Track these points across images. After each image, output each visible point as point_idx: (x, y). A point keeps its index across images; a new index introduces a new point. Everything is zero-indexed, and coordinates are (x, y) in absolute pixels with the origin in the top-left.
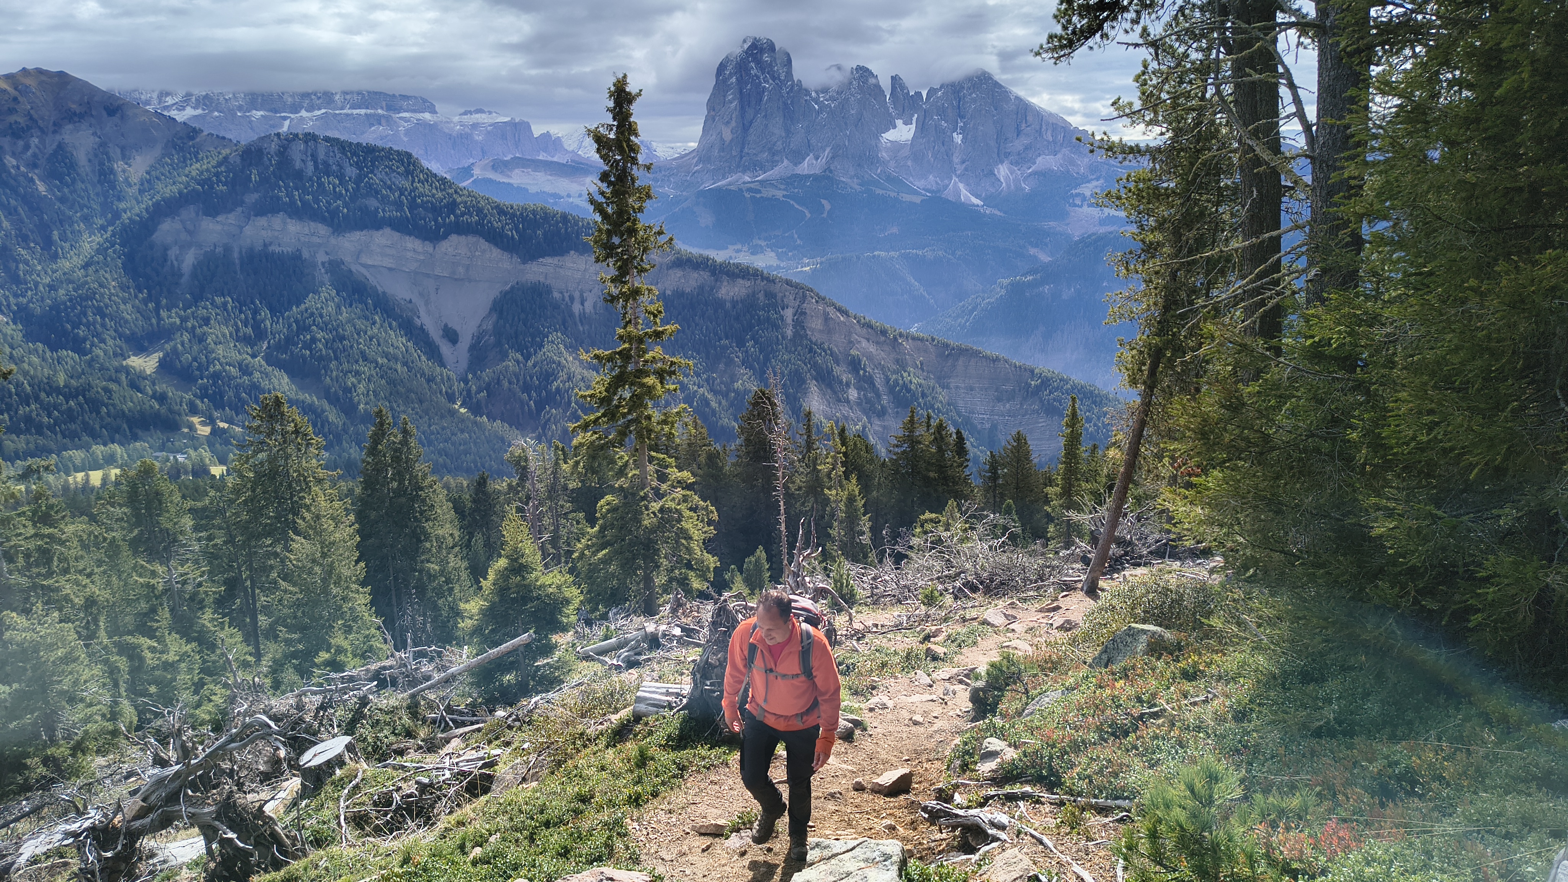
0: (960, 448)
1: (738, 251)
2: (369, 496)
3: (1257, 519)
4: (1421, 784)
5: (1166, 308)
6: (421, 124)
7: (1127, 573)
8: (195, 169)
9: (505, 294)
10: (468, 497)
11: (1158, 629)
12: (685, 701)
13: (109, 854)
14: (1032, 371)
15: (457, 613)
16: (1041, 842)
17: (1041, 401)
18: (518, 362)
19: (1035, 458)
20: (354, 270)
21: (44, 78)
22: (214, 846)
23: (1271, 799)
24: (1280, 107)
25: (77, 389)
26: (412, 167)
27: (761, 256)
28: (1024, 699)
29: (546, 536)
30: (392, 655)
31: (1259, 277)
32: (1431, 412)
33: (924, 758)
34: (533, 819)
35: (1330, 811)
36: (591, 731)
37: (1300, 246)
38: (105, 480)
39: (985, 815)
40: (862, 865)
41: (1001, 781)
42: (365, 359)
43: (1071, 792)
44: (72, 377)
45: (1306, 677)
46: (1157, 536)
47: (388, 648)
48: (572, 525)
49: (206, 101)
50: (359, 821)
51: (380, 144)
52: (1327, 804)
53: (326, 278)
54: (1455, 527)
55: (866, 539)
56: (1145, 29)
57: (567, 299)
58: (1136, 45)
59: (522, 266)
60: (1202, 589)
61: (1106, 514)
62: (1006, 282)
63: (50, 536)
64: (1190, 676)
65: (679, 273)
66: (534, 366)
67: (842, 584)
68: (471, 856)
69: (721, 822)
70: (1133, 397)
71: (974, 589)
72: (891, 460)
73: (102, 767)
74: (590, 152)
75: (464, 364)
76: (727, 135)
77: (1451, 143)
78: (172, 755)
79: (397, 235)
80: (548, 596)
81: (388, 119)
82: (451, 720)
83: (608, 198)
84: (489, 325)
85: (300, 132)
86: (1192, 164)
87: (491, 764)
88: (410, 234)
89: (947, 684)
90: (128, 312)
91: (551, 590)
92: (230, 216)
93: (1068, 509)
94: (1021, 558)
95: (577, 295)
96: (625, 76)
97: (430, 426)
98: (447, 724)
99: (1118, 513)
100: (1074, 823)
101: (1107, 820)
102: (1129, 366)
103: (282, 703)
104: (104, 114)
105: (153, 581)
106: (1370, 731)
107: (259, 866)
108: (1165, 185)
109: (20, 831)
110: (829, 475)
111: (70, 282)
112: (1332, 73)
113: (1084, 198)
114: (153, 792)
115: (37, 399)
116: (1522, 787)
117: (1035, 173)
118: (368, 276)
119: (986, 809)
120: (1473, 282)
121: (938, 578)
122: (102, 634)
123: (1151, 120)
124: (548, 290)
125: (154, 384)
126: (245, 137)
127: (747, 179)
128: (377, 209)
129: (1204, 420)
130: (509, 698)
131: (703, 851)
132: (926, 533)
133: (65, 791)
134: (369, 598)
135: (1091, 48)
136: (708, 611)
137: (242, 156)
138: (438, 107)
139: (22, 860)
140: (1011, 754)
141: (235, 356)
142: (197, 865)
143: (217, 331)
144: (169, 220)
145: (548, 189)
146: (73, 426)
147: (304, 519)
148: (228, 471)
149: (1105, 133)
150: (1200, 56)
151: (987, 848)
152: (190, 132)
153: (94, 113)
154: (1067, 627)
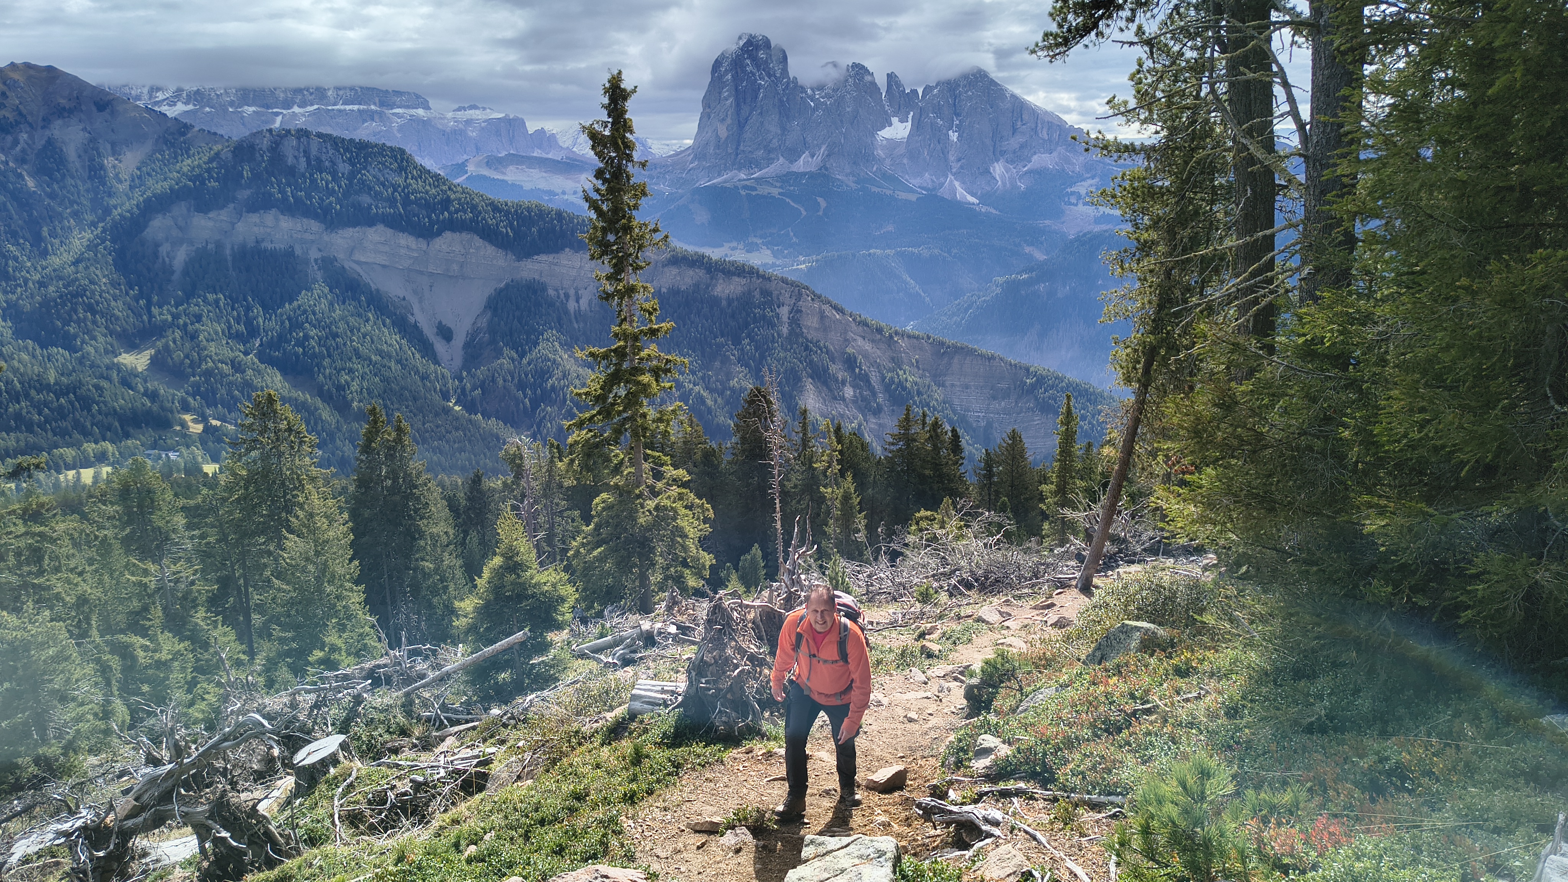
0: (956, 445)
1: (733, 249)
2: (362, 494)
3: (1249, 517)
4: (1411, 779)
5: (1161, 307)
6: (414, 120)
7: (1121, 570)
8: (186, 164)
9: (499, 292)
10: (462, 495)
11: (1152, 626)
12: (680, 699)
13: (101, 854)
14: (1027, 370)
15: (452, 612)
16: (1034, 838)
17: (1036, 399)
18: (513, 360)
19: (1030, 456)
20: (346, 267)
21: (32, 72)
22: (207, 846)
23: (1263, 795)
24: (1274, 105)
25: (68, 387)
26: (405, 163)
27: (755, 254)
28: (1018, 696)
29: (541, 535)
30: (387, 654)
31: (1253, 275)
32: (1422, 410)
33: (918, 754)
34: (527, 817)
35: (1322, 806)
36: (586, 729)
37: (1294, 245)
38: (96, 478)
39: (979, 811)
40: (857, 861)
41: (995, 778)
42: (358, 356)
43: (1064, 788)
44: (62, 375)
45: (1298, 674)
46: (1151, 533)
47: (382, 647)
48: (567, 523)
49: (197, 97)
50: (353, 819)
51: (373, 140)
52: (1317, 800)
53: (319, 275)
54: (1446, 525)
55: (861, 536)
56: (1140, 28)
57: (562, 296)
58: (1131, 44)
59: (517, 264)
60: (1195, 585)
61: (1101, 512)
62: (1001, 280)
63: (41, 535)
64: (1182, 672)
65: (674, 271)
66: (529, 364)
67: (837, 582)
68: (466, 854)
69: (716, 819)
70: (1128, 395)
71: (969, 586)
72: (886, 457)
73: (94, 767)
74: (585, 149)
75: (458, 362)
76: (723, 132)
77: (1443, 142)
78: (165, 754)
79: (389, 232)
80: (543, 594)
81: (381, 114)
82: (446, 718)
83: (603, 196)
84: (483, 322)
85: (292, 128)
86: (1186, 163)
87: (486, 762)
88: (403, 230)
89: (942, 682)
90: (118, 308)
91: (546, 588)
92: (222, 212)
93: (1063, 506)
94: (1015, 555)
95: (572, 292)
96: (620, 73)
97: (424, 424)
98: (442, 722)
99: (1112, 511)
100: (1067, 820)
101: (1100, 816)
102: (1124, 364)
103: (276, 702)
104: (94, 109)
105: (145, 580)
106: (1360, 727)
107: (252, 864)
108: (1160, 183)
109: (12, 830)
110: (824, 472)
111: (61, 278)
112: (1326, 72)
113: (1079, 197)
114: (146, 791)
115: (27, 396)
116: (1510, 782)
117: (1030, 172)
118: (362, 273)
119: (980, 805)
120: (1464, 281)
121: (933, 576)
122: (94, 632)
123: (1146, 118)
124: (543, 287)
125: (146, 381)
126: (236, 132)
127: (743, 176)
128: (370, 206)
129: (1198, 419)
130: (504, 695)
131: (699, 848)
132: (921, 530)
133: (57, 791)
134: (363, 596)
135: (1086, 46)
136: (703, 608)
137: (234, 152)
138: (431, 103)
139: (14, 859)
140: (1005, 751)
141: (228, 353)
142: (191, 864)
143: (209, 328)
144: (160, 216)
145: (543, 185)
146: (64, 424)
147: (297, 517)
148: (220, 469)
149: (1100, 132)
150: (1195, 54)
151: (981, 844)
152: (181, 128)
153: (84, 108)
154: (1060, 624)
